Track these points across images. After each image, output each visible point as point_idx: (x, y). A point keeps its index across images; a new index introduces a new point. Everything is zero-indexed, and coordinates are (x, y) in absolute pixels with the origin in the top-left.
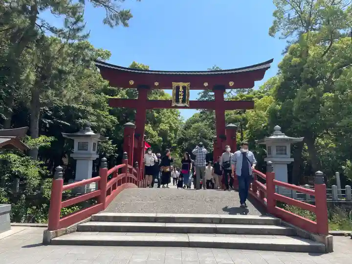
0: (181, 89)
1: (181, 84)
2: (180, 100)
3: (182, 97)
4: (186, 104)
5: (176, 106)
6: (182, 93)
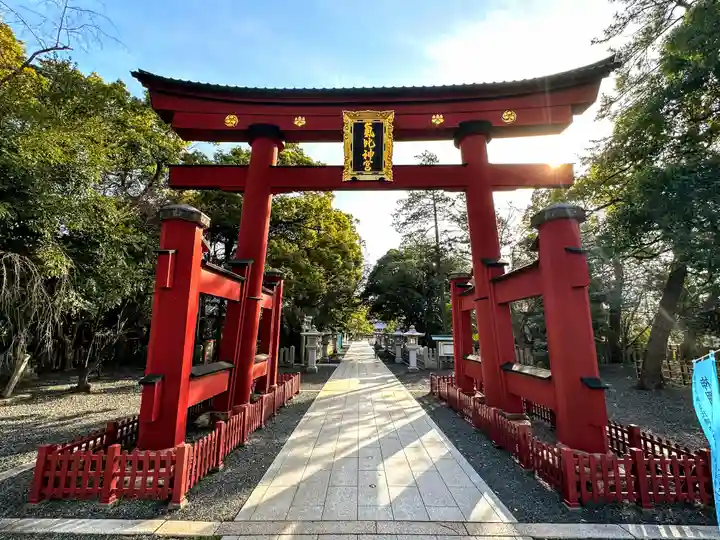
0: (368, 132)
1: (368, 118)
2: (367, 164)
3: (371, 154)
4: (382, 175)
5: (354, 179)
6: (371, 144)
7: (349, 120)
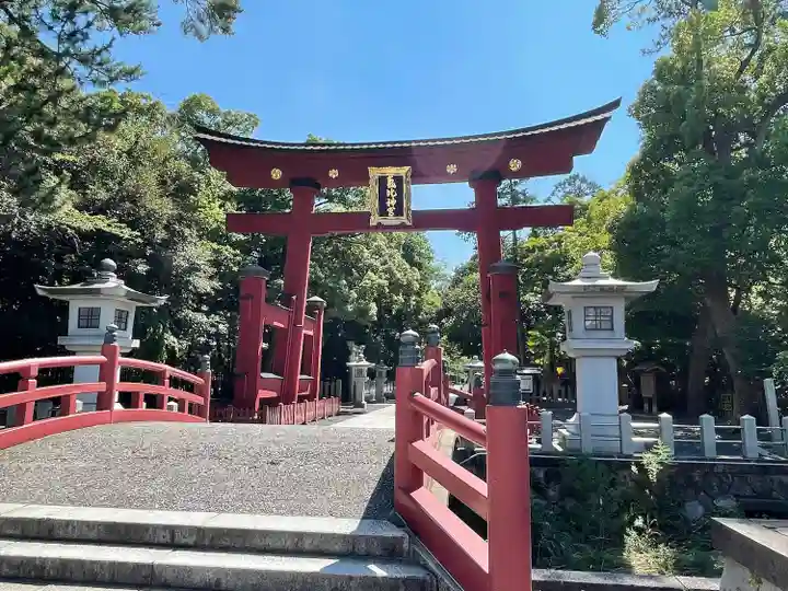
0: (391, 184)
1: (391, 171)
2: (390, 210)
3: (393, 202)
4: (404, 219)
5: (380, 223)
6: (393, 194)
7: (375, 173)
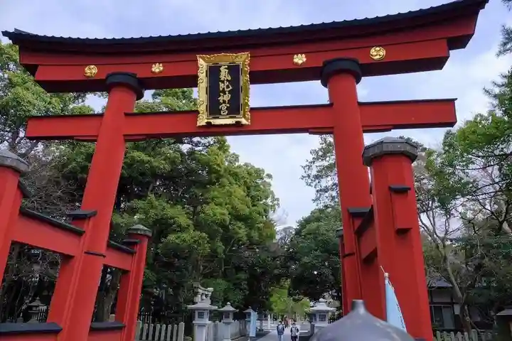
0: (224, 74)
1: (225, 59)
2: (224, 107)
3: (227, 97)
4: (240, 117)
5: (209, 124)
6: (228, 87)
7: (203, 64)
